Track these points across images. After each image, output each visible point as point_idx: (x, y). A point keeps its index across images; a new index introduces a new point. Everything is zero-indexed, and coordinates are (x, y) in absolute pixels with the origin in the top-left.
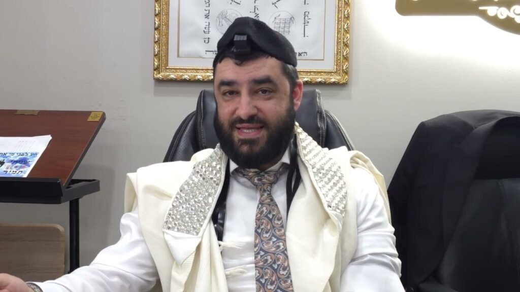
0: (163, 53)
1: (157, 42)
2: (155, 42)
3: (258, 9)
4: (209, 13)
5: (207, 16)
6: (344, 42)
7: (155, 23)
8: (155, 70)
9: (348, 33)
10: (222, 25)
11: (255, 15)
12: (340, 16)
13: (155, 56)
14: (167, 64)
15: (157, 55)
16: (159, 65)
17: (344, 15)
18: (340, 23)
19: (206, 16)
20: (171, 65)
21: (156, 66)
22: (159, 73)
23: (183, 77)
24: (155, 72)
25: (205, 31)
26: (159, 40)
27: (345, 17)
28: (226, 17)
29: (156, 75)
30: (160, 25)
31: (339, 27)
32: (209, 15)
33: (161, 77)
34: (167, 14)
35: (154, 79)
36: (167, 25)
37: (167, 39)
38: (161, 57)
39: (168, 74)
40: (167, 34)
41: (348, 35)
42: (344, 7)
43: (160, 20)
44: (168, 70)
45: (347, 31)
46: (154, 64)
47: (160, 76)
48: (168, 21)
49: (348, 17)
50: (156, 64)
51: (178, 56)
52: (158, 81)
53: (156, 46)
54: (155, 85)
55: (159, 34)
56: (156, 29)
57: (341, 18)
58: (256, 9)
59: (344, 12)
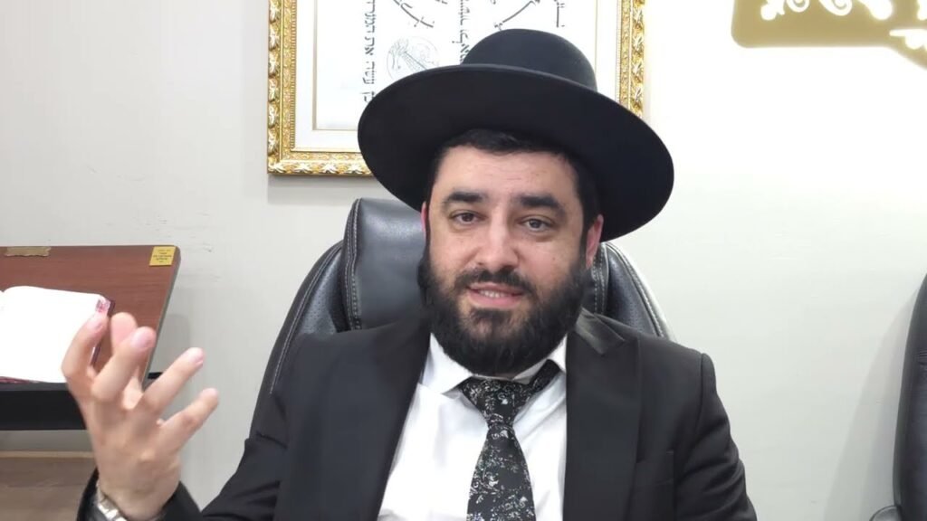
0: (284, 122)
1: (274, 100)
2: (271, 102)
3: (467, 36)
4: (373, 44)
5: (369, 51)
6: (633, 100)
7: (269, 65)
8: (270, 154)
9: (640, 82)
10: (399, 67)
11: (462, 48)
12: (624, 50)
13: (270, 127)
14: (292, 144)
15: (273, 126)
16: (278, 146)
17: (633, 48)
18: (625, 62)
19: (366, 49)
20: (300, 145)
21: (271, 148)
22: (278, 161)
23: (326, 168)
24: (271, 159)
25: (366, 78)
26: (277, 98)
27: (635, 52)
28: (405, 52)
29: (273, 164)
30: (279, 67)
31: (624, 71)
32: (372, 49)
33: (282, 168)
34: (293, 47)
35: (269, 172)
36: (293, 68)
37: (293, 95)
38: (281, 129)
39: (295, 161)
40: (293, 85)
41: (640, 86)
42: (633, 32)
43: (279, 57)
44: (294, 155)
45: (639, 79)
46: (269, 143)
47: (279, 167)
48: (295, 60)
49: (641, 51)
50: (273, 143)
51: (314, 127)
52: (276, 175)
53: (272, 108)
54: (270, 183)
55: (278, 85)
56: (271, 76)
57: (627, 52)
58: (464, 36)
59: (633, 42)
